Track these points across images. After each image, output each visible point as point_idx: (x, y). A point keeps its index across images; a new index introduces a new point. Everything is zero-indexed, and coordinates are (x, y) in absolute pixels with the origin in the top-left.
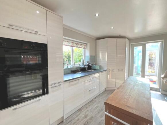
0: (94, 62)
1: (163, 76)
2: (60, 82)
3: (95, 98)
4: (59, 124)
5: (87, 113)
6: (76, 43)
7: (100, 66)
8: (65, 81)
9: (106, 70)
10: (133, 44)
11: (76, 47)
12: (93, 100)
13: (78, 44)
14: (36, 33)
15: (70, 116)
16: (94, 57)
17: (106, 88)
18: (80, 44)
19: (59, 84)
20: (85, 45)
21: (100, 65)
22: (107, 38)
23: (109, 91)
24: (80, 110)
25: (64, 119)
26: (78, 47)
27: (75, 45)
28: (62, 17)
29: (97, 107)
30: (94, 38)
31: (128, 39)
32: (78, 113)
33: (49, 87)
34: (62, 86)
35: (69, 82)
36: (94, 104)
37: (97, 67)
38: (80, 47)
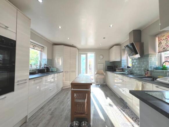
0: (51, 65)
1: (96, 73)
2: (26, 80)
3: (54, 97)
4: (21, 126)
5: (50, 108)
6: (32, 45)
7: (57, 69)
8: (30, 79)
9: (63, 72)
10: (81, 53)
11: (33, 48)
12: (52, 98)
13: (35, 46)
14: (6, 28)
15: (33, 115)
16: (51, 61)
17: (62, 88)
18: (37, 47)
19: (25, 82)
20: (42, 48)
21: (57, 67)
22: (63, 46)
23: (65, 90)
24: (42, 108)
25: (28, 119)
26: (35, 49)
27: (32, 46)
28: (30, 19)
29: (58, 101)
30: (51, 43)
31: (77, 48)
32: (42, 111)
33: (15, 84)
34: (27, 84)
35: (34, 80)
36: (55, 101)
37: (55, 70)
38: (36, 49)
